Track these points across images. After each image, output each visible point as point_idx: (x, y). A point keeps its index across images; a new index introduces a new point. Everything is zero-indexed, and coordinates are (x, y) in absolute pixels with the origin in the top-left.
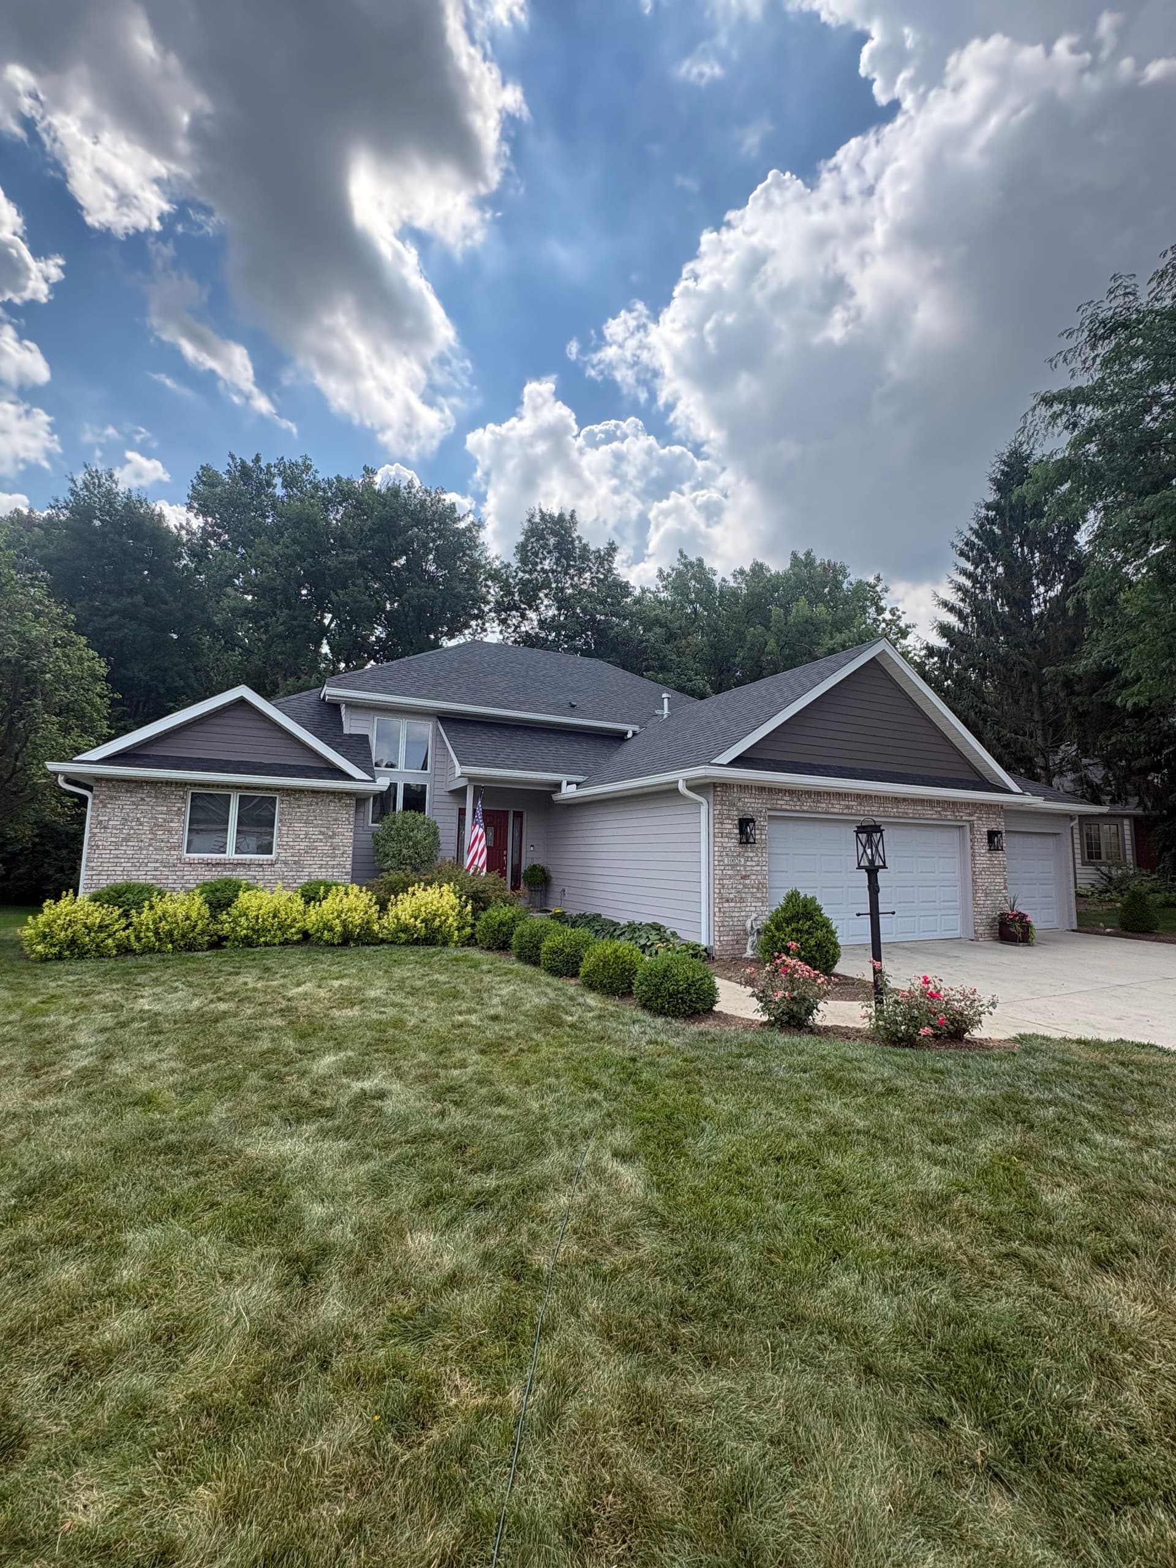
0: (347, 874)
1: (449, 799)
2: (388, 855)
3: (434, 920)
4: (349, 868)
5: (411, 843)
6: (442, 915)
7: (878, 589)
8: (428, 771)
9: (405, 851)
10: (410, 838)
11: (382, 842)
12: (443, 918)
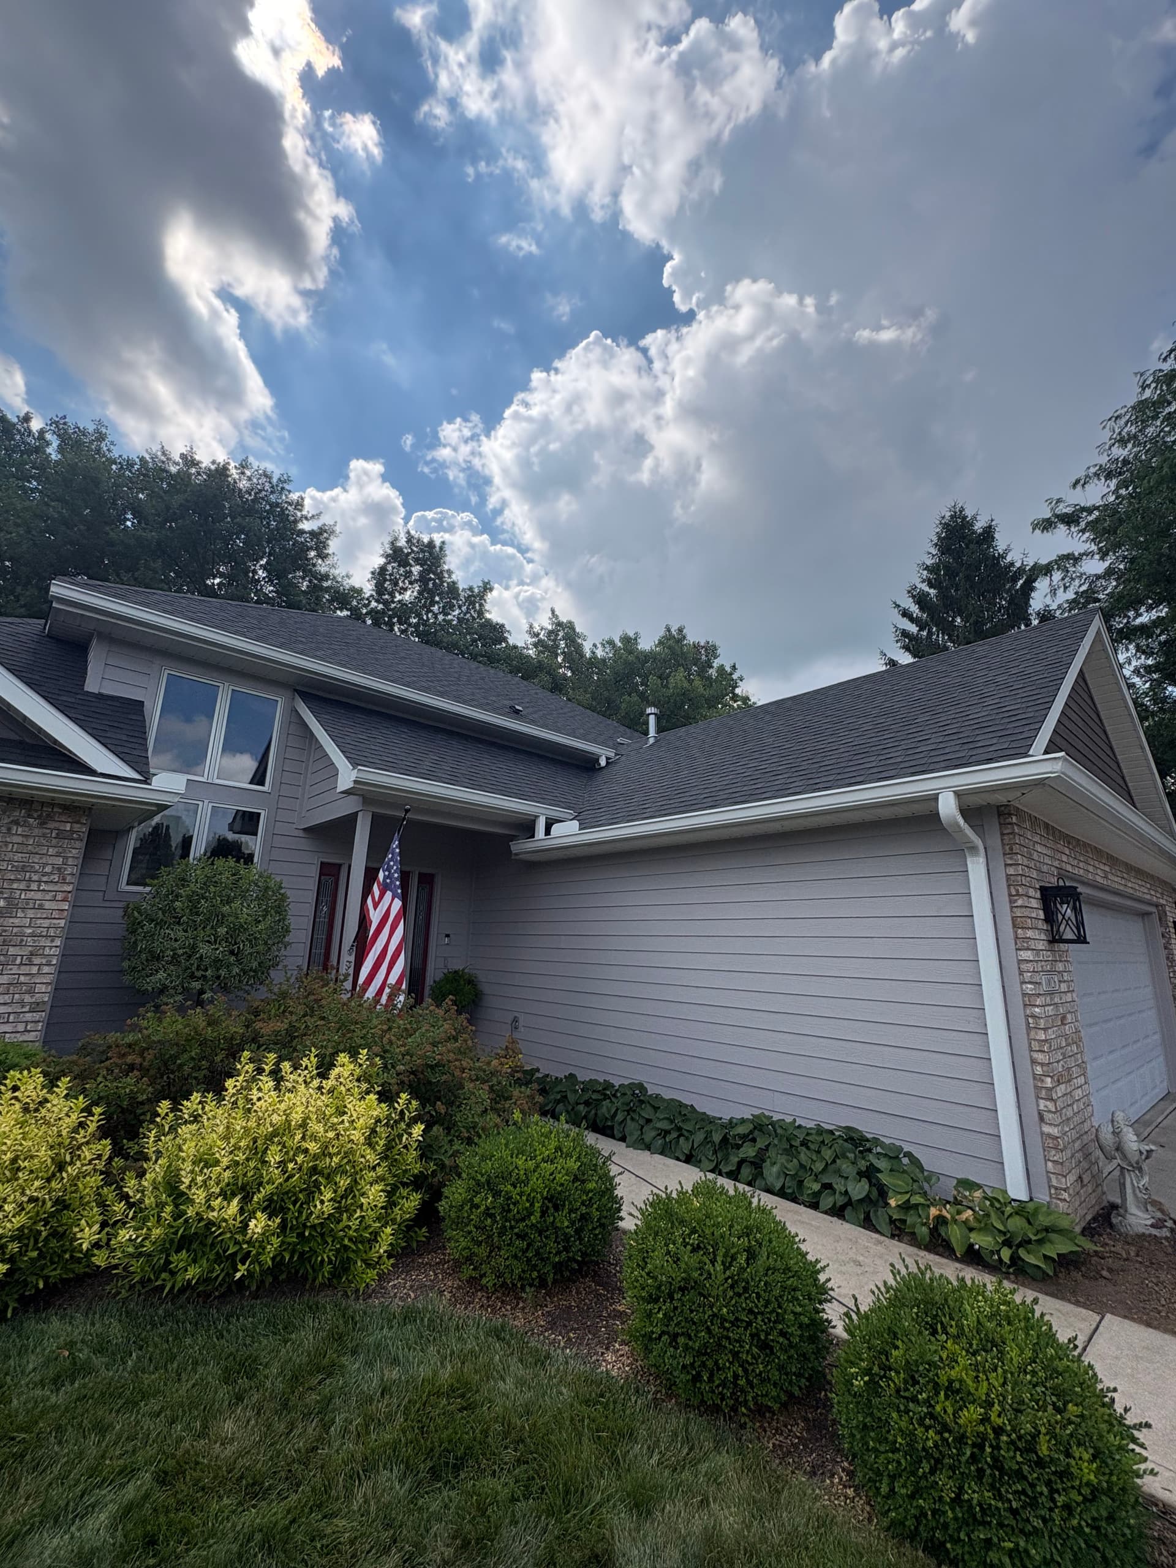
0: (35, 1008)
1: (304, 844)
2: (158, 958)
3: (312, 1191)
4: (44, 992)
5: (222, 930)
6: (340, 1170)
7: (735, 677)
8: (266, 788)
9: (204, 949)
10: (222, 919)
11: (148, 926)
12: (344, 1182)
